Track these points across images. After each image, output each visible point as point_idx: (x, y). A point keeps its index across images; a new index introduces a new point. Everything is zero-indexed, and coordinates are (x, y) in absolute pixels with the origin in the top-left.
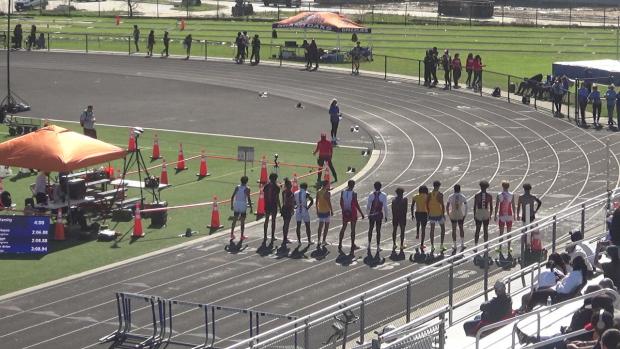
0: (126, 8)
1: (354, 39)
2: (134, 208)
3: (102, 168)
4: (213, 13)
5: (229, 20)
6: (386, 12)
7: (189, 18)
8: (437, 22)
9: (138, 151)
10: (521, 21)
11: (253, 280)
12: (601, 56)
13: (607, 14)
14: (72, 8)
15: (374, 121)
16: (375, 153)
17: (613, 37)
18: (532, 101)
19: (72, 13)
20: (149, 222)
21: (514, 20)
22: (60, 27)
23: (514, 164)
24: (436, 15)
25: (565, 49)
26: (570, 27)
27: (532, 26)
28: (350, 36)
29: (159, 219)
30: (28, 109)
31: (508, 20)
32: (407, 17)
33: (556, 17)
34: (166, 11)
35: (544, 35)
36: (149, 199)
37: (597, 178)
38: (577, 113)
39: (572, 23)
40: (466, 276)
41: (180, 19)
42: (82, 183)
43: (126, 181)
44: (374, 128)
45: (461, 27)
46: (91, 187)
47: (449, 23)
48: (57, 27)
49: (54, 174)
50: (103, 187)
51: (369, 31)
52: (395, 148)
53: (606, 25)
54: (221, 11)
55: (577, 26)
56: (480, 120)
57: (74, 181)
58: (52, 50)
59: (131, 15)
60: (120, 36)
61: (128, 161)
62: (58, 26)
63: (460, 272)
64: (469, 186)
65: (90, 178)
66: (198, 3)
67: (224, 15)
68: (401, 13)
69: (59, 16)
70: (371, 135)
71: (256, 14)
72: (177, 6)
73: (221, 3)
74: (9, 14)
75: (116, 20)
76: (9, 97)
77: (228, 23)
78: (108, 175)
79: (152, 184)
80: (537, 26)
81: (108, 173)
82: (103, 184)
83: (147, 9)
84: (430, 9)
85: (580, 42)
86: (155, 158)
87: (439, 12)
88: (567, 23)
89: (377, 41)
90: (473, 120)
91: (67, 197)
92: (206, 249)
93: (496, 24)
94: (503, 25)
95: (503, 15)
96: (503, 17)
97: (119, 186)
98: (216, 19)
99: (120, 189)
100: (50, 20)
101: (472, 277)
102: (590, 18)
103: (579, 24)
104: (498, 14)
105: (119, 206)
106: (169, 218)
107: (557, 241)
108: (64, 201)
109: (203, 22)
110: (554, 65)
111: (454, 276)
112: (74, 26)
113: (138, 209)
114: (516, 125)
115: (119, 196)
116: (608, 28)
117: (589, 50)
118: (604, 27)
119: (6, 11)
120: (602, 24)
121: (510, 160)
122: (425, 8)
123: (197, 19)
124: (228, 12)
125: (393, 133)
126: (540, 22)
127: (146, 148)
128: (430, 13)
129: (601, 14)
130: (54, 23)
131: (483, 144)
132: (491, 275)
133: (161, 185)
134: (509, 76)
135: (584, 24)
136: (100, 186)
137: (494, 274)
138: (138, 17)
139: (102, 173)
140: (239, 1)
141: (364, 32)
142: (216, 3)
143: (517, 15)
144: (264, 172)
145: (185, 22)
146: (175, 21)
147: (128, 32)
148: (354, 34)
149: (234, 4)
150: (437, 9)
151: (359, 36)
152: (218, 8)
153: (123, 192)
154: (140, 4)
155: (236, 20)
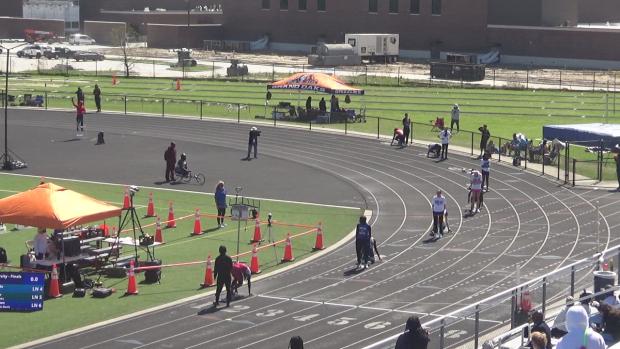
0: (123, 68)
1: (348, 100)
2: (128, 266)
3: (96, 226)
4: (208, 74)
5: (224, 80)
6: (379, 74)
7: (185, 79)
8: (430, 85)
9: (133, 209)
10: (512, 85)
11: (245, 338)
12: (590, 119)
13: (597, 78)
14: (70, 68)
15: (366, 182)
16: (368, 213)
17: (601, 101)
18: (523, 163)
19: (70, 72)
20: (141, 277)
21: (505, 83)
22: (57, 86)
23: (506, 226)
24: (427, 77)
25: (556, 112)
26: (560, 90)
27: (522, 89)
28: (343, 98)
29: (152, 277)
30: (25, 167)
31: (499, 83)
32: (399, 79)
33: (546, 81)
34: (162, 71)
35: (534, 99)
36: (143, 256)
37: (586, 240)
38: (567, 176)
39: (562, 87)
40: (457, 335)
41: (176, 79)
42: (77, 240)
43: (121, 239)
44: (366, 189)
45: (453, 90)
46: (87, 244)
47: (442, 86)
48: (54, 86)
49: (50, 232)
50: (99, 244)
51: (362, 93)
52: (385, 208)
53: (596, 89)
54: (217, 72)
55: (567, 90)
57: (70, 238)
58: (49, 109)
59: (128, 76)
60: (116, 95)
61: (123, 218)
62: (56, 84)
63: (450, 332)
64: (461, 247)
65: (84, 235)
66: (194, 63)
67: (219, 75)
68: (393, 75)
69: (57, 75)
70: (363, 196)
71: (251, 75)
72: (173, 66)
73: (216, 64)
74: (7, 73)
75: (112, 80)
76: (6, 155)
77: (222, 83)
78: (103, 232)
79: (146, 242)
80: (527, 89)
81: (103, 231)
82: (98, 242)
83: (143, 69)
84: (422, 72)
85: (570, 106)
86: (150, 214)
87: (432, 74)
88: (558, 87)
89: (370, 103)
90: (464, 181)
91: (62, 254)
92: (199, 307)
93: (487, 88)
94: (494, 88)
95: (494, 78)
97: (114, 244)
98: (211, 79)
99: (115, 247)
100: (48, 79)
101: (462, 336)
102: (580, 83)
103: (569, 88)
104: (490, 78)
105: (113, 263)
106: (163, 276)
107: (547, 302)
108: (59, 259)
109: (199, 82)
110: (544, 128)
111: (445, 335)
112: (70, 85)
113: (132, 266)
114: (504, 186)
115: (115, 253)
116: (597, 91)
117: (579, 113)
118: (593, 91)
119: (5, 70)
120: (591, 89)
121: (501, 221)
122: (418, 71)
123: (193, 79)
124: (223, 73)
125: (387, 194)
126: (530, 86)
127: (140, 207)
128: (422, 75)
129: (590, 78)
130: (51, 82)
132: (481, 335)
133: (155, 243)
134: (500, 139)
135: (573, 88)
136: (95, 244)
137: (484, 334)
138: (134, 77)
139: (98, 230)
140: (235, 62)
141: (357, 93)
142: (211, 64)
143: (509, 79)
144: (257, 231)
145: (181, 82)
146: (171, 81)
147: (125, 92)
148: (348, 96)
149: (229, 65)
150: (429, 72)
151: (352, 98)
152: (213, 68)
153: (118, 249)
154: (136, 65)
155: (231, 81)
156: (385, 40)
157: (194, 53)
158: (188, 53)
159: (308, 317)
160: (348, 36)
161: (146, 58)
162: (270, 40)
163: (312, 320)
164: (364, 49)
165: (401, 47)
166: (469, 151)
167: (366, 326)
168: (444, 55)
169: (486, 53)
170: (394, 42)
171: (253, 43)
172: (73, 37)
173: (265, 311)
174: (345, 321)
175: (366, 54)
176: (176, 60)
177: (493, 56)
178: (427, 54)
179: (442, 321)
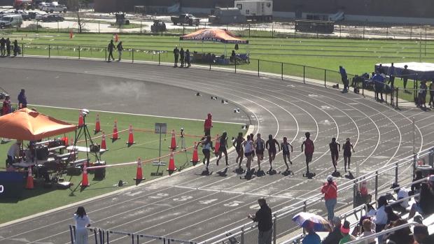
0: (77, 26)
1: (237, 48)
2: (82, 166)
3: (59, 138)
4: (138, 30)
5: (149, 34)
6: (258, 29)
7: (121, 33)
8: (295, 37)
9: (85, 126)
10: (352, 36)
11: (166, 216)
12: (409, 59)
13: (413, 30)
14: (40, 26)
15: (250, 105)
16: (252, 127)
17: (417, 46)
18: (361, 91)
19: (39, 29)
20: (93, 176)
21: (348, 35)
22: (31, 40)
24: (293, 31)
25: (384, 55)
26: (387, 39)
27: (360, 39)
28: (234, 46)
29: (100, 174)
31: (344, 35)
32: (273, 32)
33: (377, 33)
34: (105, 28)
35: (369, 45)
36: (93, 161)
37: (406, 145)
38: (392, 99)
39: (388, 37)
41: (115, 34)
42: (46, 149)
43: (77, 147)
44: (251, 110)
45: (311, 40)
46: (52, 151)
47: (303, 37)
49: (26, 143)
50: (61, 151)
51: (247, 42)
52: (265, 124)
53: (412, 38)
54: (144, 29)
55: (391, 39)
56: (324, 104)
58: (25, 56)
59: (81, 31)
60: (73, 45)
61: (78, 133)
62: (29, 39)
63: (311, 210)
64: (318, 150)
65: (52, 145)
66: (128, 23)
67: (145, 31)
68: (269, 30)
69: (30, 31)
70: (248, 115)
71: (168, 30)
72: (112, 25)
73: (143, 23)
75: (70, 35)
77: (148, 37)
78: (64, 143)
79: (95, 149)
80: (364, 39)
81: (65, 141)
82: (61, 149)
83: (92, 27)
84: (289, 27)
85: (394, 50)
86: (97, 131)
87: (296, 29)
88: (385, 37)
89: (252, 50)
90: (320, 104)
91: (35, 158)
92: (133, 195)
93: (336, 38)
94: (340, 38)
95: (340, 31)
96: (340, 33)
97: (72, 151)
98: (140, 34)
99: (73, 153)
100: (24, 34)
102: (401, 34)
103: (393, 37)
104: (337, 31)
105: (72, 164)
106: (107, 173)
107: (378, 189)
108: (33, 161)
109: (131, 36)
112: (40, 39)
113: (85, 166)
114: (348, 107)
115: (72, 157)
116: (413, 40)
117: (400, 56)
118: (411, 40)
120: (409, 38)
121: (346, 132)
122: (286, 26)
123: (127, 34)
124: (148, 29)
125: (265, 113)
126: (366, 36)
127: (91, 125)
128: (289, 30)
129: (409, 30)
130: (26, 37)
131: (326, 121)
133: (101, 150)
135: (396, 37)
136: (59, 151)
138: (85, 33)
139: (60, 141)
140: (156, 22)
141: (243, 43)
142: (140, 23)
143: (350, 31)
144: (173, 141)
145: (118, 36)
146: (111, 35)
147: (79, 43)
148: (237, 45)
149: (152, 23)
150: (294, 27)
151: (240, 46)
152: (141, 26)
153: (75, 154)
154: (87, 24)
155: (154, 35)
156: (263, 5)
157: (128, 15)
158: (123, 15)
159: (210, 202)
160: (236, 2)
161: (93, 20)
162: (181, 6)
163: (213, 203)
164: (247, 11)
165: (274, 9)
166: (323, 83)
167: (251, 207)
168: (304, 15)
169: (334, 13)
170: (269, 6)
171: (169, 8)
172: (41, 5)
173: (180, 197)
174: (236, 204)
175: (250, 15)
176: (115, 21)
177: (340, 15)
178: (293, 14)
179: (305, 203)
